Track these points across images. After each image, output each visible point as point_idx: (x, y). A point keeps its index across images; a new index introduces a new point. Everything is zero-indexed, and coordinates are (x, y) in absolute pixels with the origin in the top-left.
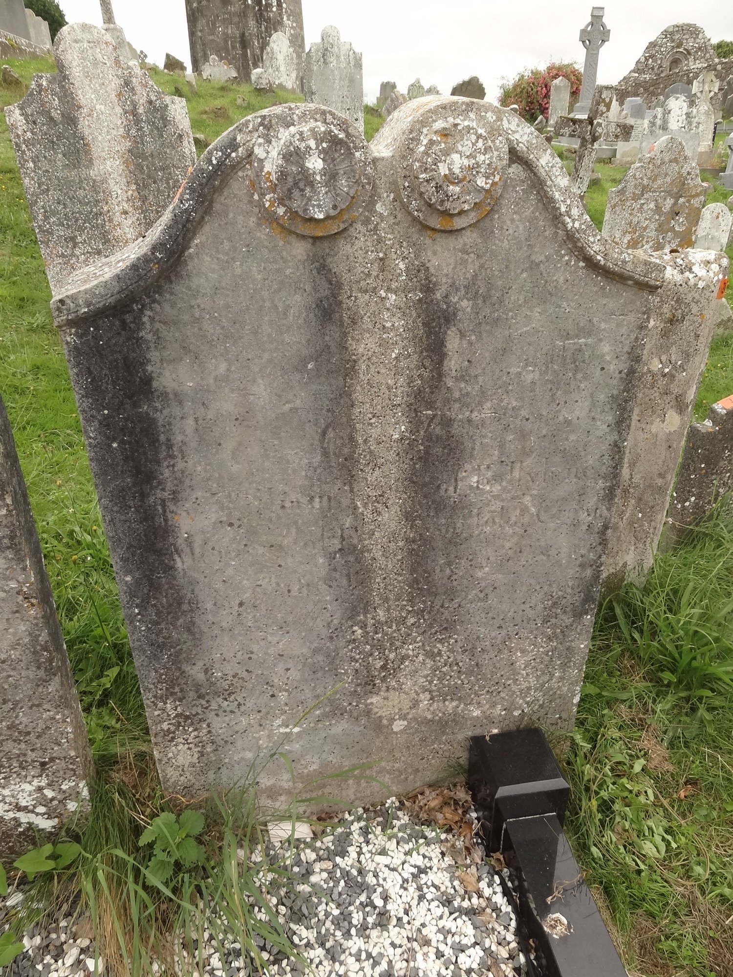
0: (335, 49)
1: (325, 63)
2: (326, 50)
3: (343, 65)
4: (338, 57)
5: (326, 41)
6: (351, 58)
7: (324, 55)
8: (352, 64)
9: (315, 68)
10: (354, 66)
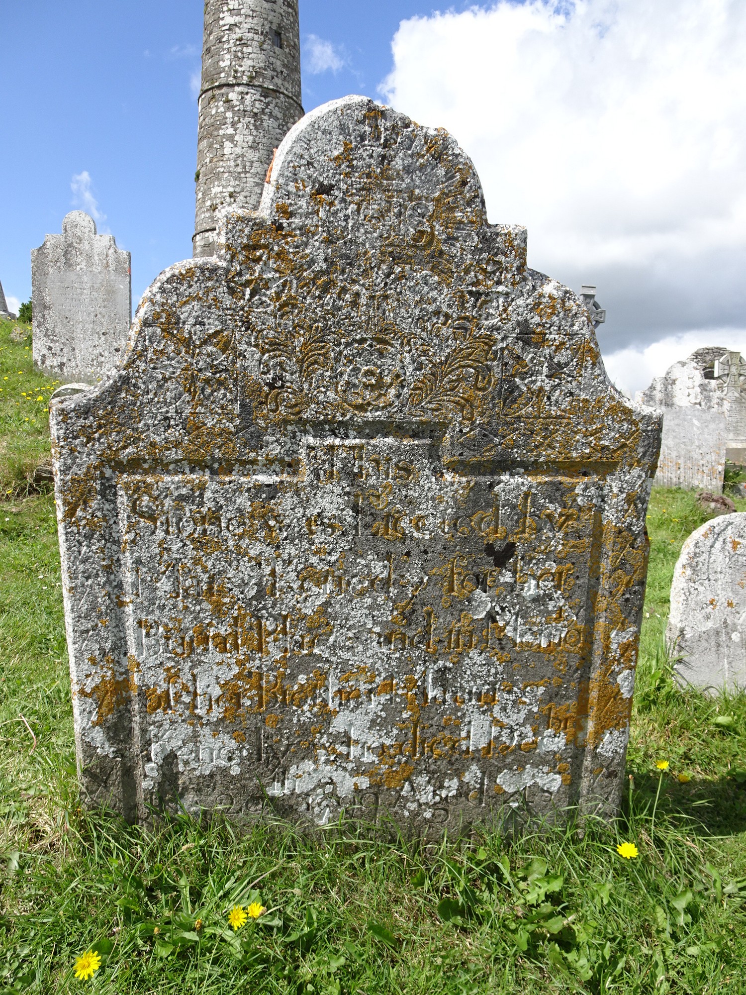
0: (86, 246)
1: (68, 264)
2: (70, 245)
3: (97, 269)
4: (89, 257)
5: (70, 233)
6: (111, 259)
7: (66, 253)
8: (112, 267)
9: (51, 271)
10: (116, 270)
